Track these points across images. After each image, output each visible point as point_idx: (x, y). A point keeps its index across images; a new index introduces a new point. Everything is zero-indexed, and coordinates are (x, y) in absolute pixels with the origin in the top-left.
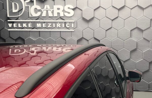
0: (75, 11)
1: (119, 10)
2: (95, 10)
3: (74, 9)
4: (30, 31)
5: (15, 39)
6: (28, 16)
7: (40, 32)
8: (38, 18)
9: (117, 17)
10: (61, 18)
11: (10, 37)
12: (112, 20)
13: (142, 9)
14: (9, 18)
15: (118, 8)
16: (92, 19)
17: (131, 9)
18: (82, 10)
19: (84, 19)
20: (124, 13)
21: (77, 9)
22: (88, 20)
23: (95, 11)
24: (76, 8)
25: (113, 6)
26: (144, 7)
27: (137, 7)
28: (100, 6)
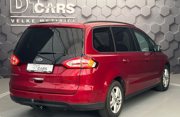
0: (75, 9)
1: (112, 9)
2: (92, 8)
3: (74, 7)
5: (17, 34)
6: (31, 12)
8: (41, 14)
9: (110, 15)
10: (63, 15)
11: (12, 32)
13: (130, 8)
14: (11, 14)
15: (111, 7)
16: (90, 16)
17: (121, 8)
18: (81, 8)
19: (83, 16)
20: (116, 11)
21: (77, 8)
22: (87, 16)
23: (93, 9)
24: (77, 6)
25: (107, 6)
26: (131, 7)
27: (126, 7)
28: (96, 6)
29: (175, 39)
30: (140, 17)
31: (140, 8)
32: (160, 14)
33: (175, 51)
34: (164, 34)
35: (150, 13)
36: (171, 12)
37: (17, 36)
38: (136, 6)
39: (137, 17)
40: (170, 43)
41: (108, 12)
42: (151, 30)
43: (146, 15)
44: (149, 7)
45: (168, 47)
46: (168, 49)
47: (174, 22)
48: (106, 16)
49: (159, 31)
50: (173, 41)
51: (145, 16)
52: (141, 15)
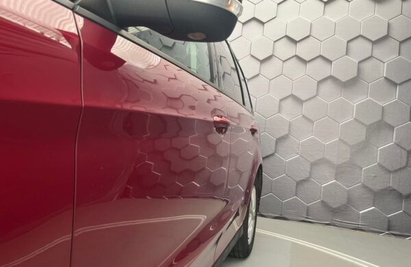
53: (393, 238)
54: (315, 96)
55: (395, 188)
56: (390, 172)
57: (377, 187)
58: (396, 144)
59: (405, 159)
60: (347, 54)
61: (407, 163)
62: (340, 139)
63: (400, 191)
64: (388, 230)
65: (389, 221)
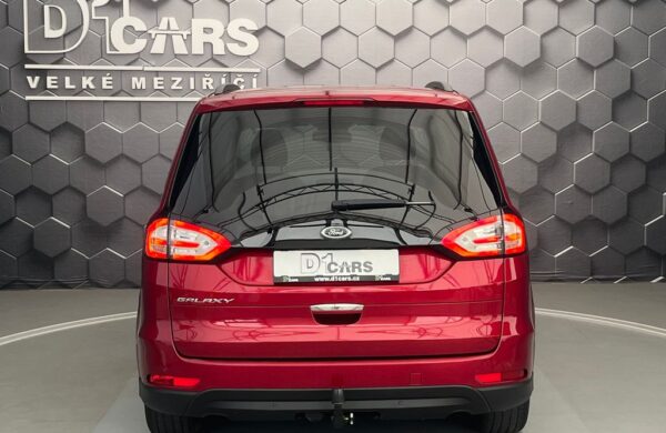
0: (261, 38)
1: (397, 38)
2: (323, 37)
3: (257, 33)
4: (105, 102)
5: (49, 129)
6: (99, 51)
7: (142, 105)
8: (135, 58)
9: (391, 61)
10: (215, 60)
11: (29, 123)
12: (378, 69)
13: (463, 37)
15: (394, 34)
16: (316, 64)
17: (431, 37)
18: (283, 37)
19: (290, 65)
20: (412, 49)
21: (268, 34)
22: (303, 66)
23: (326, 40)
24: (266, 28)
25: (379, 28)
26: (468, 33)
27: (447, 32)
28: (339, 27)
29: (634, 152)
30: (502, 69)
31: (501, 36)
32: (578, 59)
33: (631, 195)
34: (590, 132)
35: (538, 56)
36: (617, 51)
37: (47, 137)
38: (486, 28)
39: (489, 69)
40: (615, 165)
41: (382, 48)
42: (542, 116)
43: (522, 62)
44: (535, 32)
45: (607, 182)
46: (607, 187)
47: (628, 87)
48: (377, 66)
49: (574, 120)
50: (627, 158)
51: (522, 65)
52: (504, 61)
53: (598, 285)
54: (483, 92)
55: (598, 215)
56: (589, 195)
57: (575, 218)
58: (595, 154)
59: (608, 176)
60: (524, 23)
61: (611, 180)
62: (523, 155)
63: (604, 220)
64: (592, 275)
65: (592, 262)
